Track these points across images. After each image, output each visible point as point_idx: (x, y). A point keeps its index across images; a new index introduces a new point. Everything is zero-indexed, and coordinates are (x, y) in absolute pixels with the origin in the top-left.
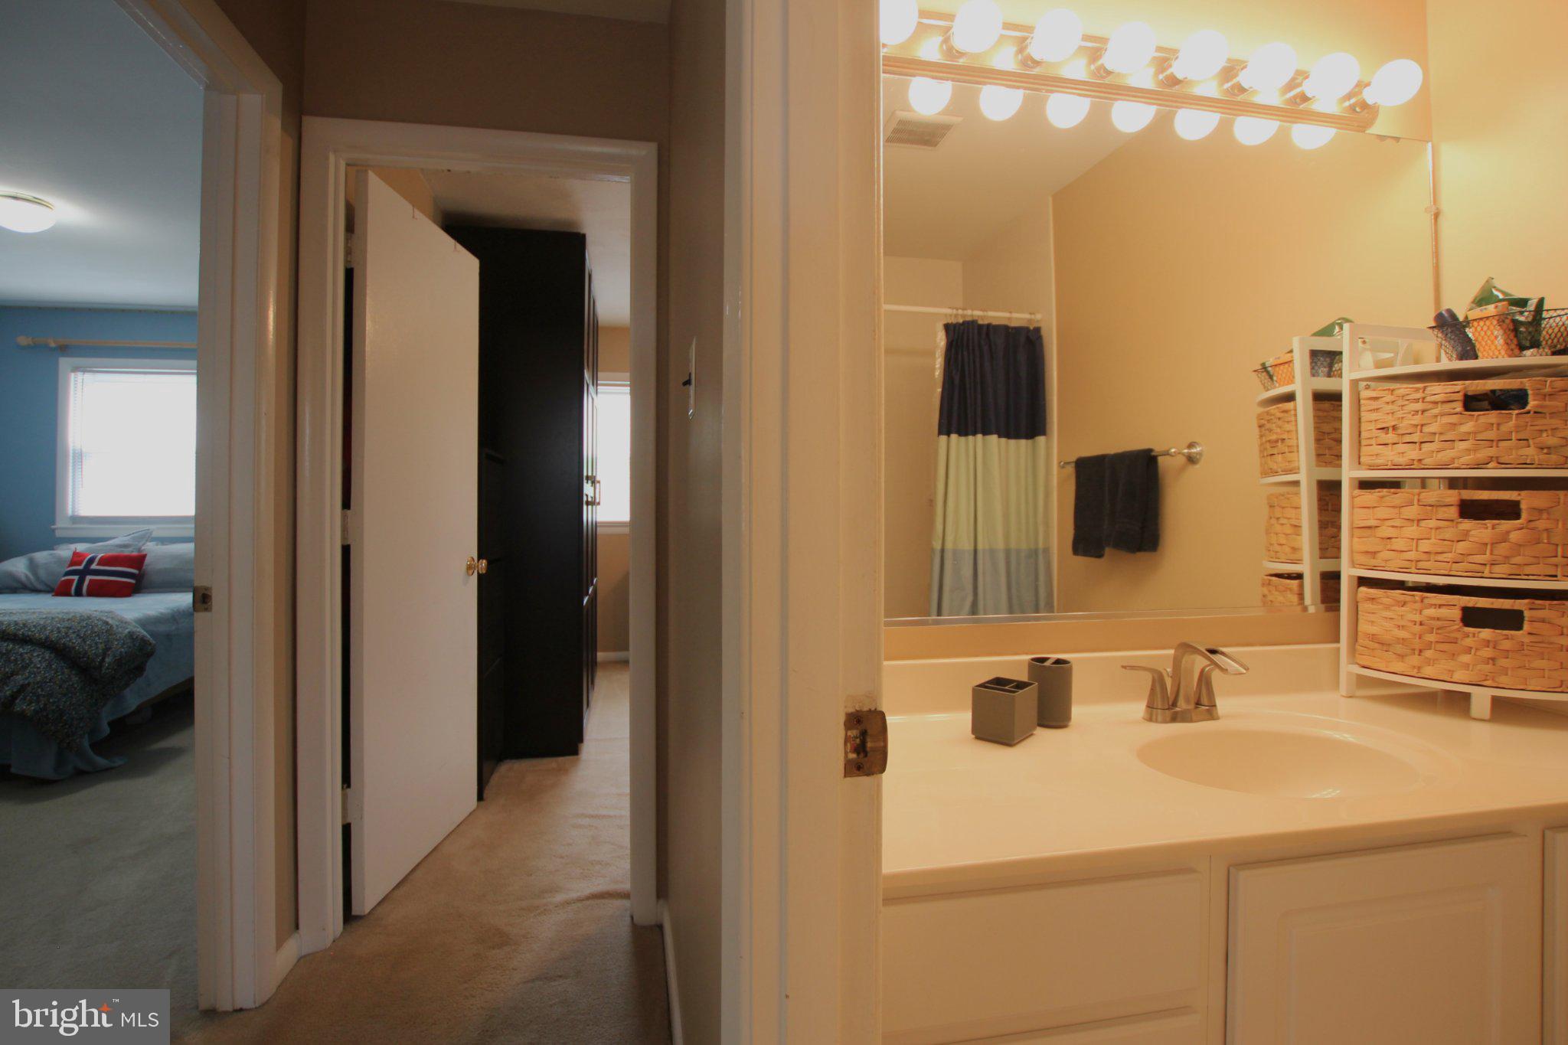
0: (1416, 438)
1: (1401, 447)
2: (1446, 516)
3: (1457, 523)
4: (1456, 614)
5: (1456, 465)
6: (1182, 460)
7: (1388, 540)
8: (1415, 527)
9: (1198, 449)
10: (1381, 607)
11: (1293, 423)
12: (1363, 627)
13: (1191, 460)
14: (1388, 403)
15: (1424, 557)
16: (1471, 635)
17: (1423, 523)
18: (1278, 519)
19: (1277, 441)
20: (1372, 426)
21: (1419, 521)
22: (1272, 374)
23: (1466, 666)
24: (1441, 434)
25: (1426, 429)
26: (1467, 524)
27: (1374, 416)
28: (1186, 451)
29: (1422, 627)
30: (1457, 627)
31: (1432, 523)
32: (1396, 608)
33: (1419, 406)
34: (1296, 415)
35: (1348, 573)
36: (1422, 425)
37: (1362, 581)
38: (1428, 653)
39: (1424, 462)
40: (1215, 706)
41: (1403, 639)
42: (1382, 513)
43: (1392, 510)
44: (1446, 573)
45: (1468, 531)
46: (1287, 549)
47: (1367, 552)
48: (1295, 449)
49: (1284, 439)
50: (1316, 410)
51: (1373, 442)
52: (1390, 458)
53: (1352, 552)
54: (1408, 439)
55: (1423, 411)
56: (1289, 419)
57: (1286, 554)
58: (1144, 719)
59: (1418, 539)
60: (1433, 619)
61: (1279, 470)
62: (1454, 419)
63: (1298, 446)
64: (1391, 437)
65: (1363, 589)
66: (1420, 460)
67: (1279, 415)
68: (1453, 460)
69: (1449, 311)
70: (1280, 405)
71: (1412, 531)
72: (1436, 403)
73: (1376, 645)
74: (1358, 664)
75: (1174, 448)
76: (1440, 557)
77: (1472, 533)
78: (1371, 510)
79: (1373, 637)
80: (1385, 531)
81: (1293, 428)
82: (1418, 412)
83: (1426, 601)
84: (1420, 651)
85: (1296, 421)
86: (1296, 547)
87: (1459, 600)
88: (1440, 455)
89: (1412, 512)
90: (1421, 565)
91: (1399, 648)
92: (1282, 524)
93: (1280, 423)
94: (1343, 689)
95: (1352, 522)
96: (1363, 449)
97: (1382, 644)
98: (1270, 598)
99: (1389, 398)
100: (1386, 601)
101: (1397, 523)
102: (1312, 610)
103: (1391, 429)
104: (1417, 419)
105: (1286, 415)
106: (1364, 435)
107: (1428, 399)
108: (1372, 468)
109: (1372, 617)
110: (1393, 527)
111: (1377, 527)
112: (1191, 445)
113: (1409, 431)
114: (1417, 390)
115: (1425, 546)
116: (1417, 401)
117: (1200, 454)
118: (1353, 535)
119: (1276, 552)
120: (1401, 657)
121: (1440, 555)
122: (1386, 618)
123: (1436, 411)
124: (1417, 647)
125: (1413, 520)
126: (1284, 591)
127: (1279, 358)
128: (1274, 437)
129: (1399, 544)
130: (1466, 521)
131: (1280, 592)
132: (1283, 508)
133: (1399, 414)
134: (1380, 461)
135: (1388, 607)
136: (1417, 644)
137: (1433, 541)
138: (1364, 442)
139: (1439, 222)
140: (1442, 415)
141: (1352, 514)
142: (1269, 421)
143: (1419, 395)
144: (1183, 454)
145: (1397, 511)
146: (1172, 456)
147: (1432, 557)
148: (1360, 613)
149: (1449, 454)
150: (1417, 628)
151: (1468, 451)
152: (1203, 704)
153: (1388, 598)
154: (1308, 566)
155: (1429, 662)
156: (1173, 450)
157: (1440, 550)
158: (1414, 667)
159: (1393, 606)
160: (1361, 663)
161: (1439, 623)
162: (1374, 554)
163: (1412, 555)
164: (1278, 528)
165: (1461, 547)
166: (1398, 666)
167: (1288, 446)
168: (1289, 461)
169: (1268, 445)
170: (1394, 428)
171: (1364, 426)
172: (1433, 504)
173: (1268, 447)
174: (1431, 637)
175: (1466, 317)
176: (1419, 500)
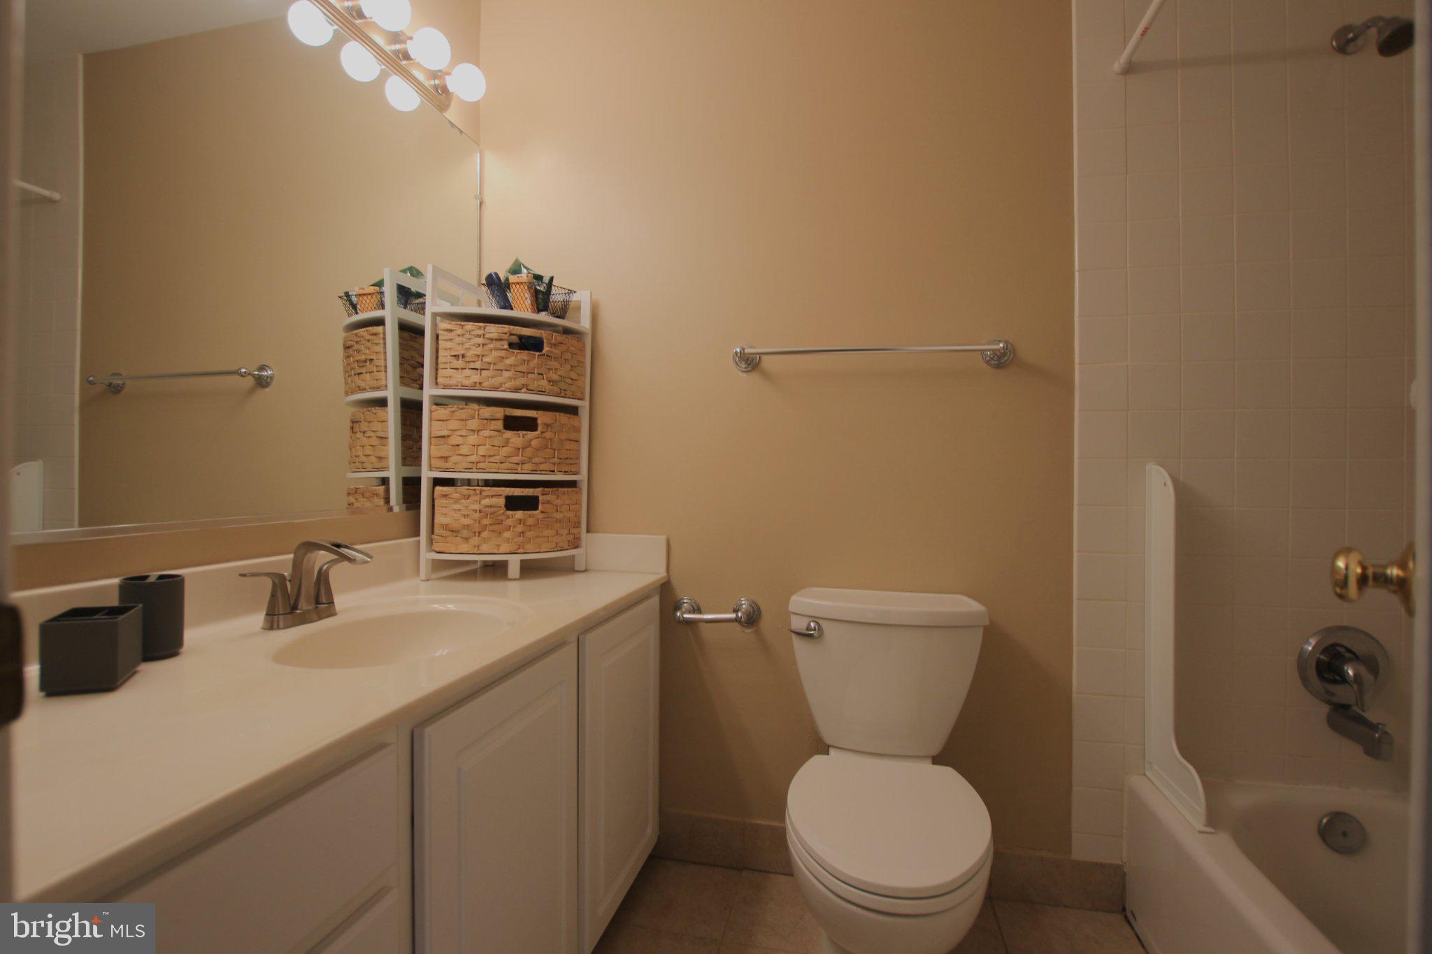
0: (478, 365)
1: (468, 372)
2: (496, 427)
3: (503, 433)
4: (502, 501)
5: (503, 389)
6: (250, 381)
7: (457, 447)
8: (476, 436)
9: (269, 373)
10: (451, 501)
11: (382, 345)
12: (439, 519)
13: (262, 383)
14: (459, 335)
15: (482, 459)
16: (511, 517)
17: (481, 433)
18: (364, 432)
19: (365, 361)
20: (447, 353)
21: (478, 431)
22: (355, 302)
23: (508, 540)
24: (494, 364)
25: (485, 359)
26: (509, 434)
27: (449, 345)
28: (256, 373)
29: (481, 514)
30: (502, 511)
31: (486, 433)
32: (463, 501)
33: (480, 341)
34: (384, 339)
35: (426, 475)
36: (482, 356)
37: (437, 482)
38: (485, 534)
39: (483, 385)
40: (333, 602)
41: (468, 525)
42: (453, 424)
43: (459, 422)
44: (496, 471)
45: (509, 439)
46: (373, 459)
47: (442, 457)
48: (383, 369)
49: (373, 360)
50: (401, 337)
51: (448, 366)
52: (460, 380)
53: (430, 457)
54: (472, 366)
55: (484, 345)
56: (378, 342)
57: (373, 464)
58: (264, 629)
59: (478, 446)
60: (487, 506)
61: (368, 387)
62: (502, 353)
63: (386, 367)
64: (459, 364)
65: (438, 488)
66: (480, 383)
67: (368, 337)
68: (501, 385)
69: (496, 274)
70: (370, 328)
71: (473, 439)
72: (491, 340)
73: (449, 533)
74: (435, 551)
75: (244, 368)
76: (492, 459)
77: (511, 441)
78: (445, 423)
79: (446, 527)
80: (455, 440)
81: (382, 350)
82: (479, 345)
83: (483, 494)
84: (479, 533)
85: (385, 344)
86: (383, 456)
87: (504, 491)
88: (493, 380)
89: (474, 424)
90: (481, 465)
91: (465, 533)
92: (369, 437)
93: (369, 344)
94: (423, 575)
95: (430, 433)
96: (440, 371)
97: (453, 531)
98: (357, 505)
99: (460, 331)
100: (456, 496)
101: (463, 433)
102: (396, 509)
103: (461, 357)
104: (479, 351)
105: (375, 337)
106: (441, 360)
107: (487, 336)
108: (445, 387)
109: (444, 510)
110: (461, 436)
111: (449, 436)
112: (262, 368)
113: (474, 360)
114: (480, 328)
115: (482, 450)
116: (479, 336)
117: (271, 378)
118: (431, 443)
119: (363, 463)
120: (466, 539)
121: (491, 458)
122: (455, 510)
123: (491, 346)
124: (477, 530)
125: (474, 431)
126: (372, 497)
127: (363, 289)
128: (363, 357)
129: (464, 450)
130: (508, 431)
131: (366, 498)
132: (370, 422)
133: (467, 346)
134: (453, 382)
135: (457, 501)
136: (477, 528)
137: (488, 446)
138: (440, 366)
139: (482, 207)
140: (496, 349)
141: (430, 426)
142: (357, 342)
143: (481, 332)
144: (253, 376)
145: (463, 423)
146: (242, 376)
147: (487, 459)
148: (436, 508)
149: (498, 380)
150: (477, 515)
151: (510, 378)
152: (322, 603)
153: (457, 493)
154: (393, 473)
155: (485, 540)
156: (243, 370)
157: (492, 454)
158: (476, 546)
159: (461, 499)
160: (437, 549)
161: (492, 510)
162: (446, 458)
163: (473, 458)
164: (365, 441)
165: (505, 451)
166: (465, 547)
167: (376, 366)
168: (376, 380)
169: (356, 365)
170: (463, 356)
171: (441, 353)
172: (487, 417)
173: (357, 367)
174: (486, 521)
175: (507, 279)
176: (478, 415)
